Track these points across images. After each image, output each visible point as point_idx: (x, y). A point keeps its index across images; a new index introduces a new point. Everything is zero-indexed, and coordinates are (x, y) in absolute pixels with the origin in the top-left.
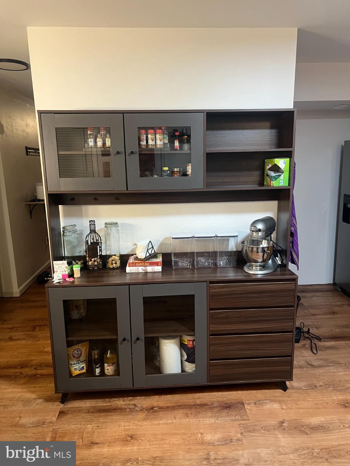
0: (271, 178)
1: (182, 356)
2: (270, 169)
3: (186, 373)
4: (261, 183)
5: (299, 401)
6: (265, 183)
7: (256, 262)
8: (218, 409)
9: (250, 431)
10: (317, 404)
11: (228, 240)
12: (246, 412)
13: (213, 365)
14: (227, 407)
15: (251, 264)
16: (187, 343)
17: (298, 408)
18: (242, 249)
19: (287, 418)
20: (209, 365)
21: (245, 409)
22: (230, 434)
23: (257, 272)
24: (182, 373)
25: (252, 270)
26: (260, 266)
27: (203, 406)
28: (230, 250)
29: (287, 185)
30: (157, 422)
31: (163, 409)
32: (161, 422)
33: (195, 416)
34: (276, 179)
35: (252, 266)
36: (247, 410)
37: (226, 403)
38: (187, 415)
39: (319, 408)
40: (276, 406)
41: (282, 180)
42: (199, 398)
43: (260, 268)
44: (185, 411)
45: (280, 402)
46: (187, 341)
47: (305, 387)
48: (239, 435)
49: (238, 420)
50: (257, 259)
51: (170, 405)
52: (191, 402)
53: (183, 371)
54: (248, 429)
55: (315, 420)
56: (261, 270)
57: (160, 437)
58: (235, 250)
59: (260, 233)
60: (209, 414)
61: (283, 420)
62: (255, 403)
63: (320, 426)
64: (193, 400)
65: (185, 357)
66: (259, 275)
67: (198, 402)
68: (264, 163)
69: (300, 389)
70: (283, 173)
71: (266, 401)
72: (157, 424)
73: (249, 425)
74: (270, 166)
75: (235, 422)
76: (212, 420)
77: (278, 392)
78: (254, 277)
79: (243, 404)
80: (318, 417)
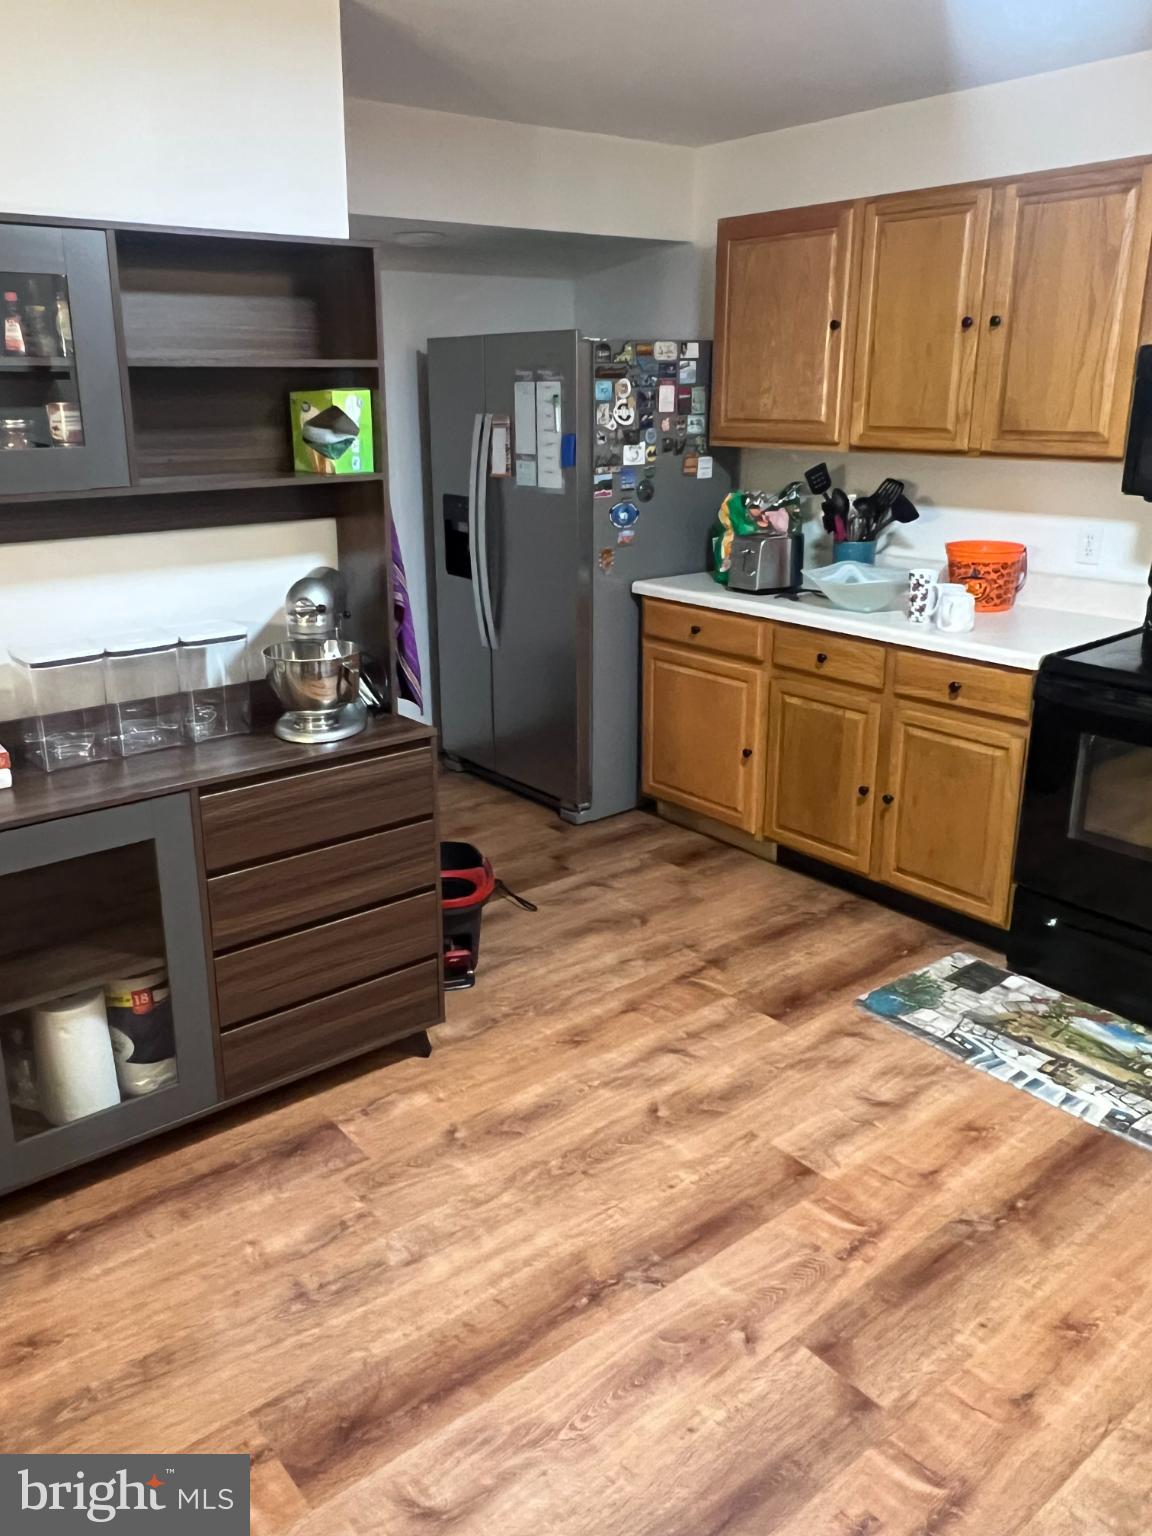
0: (324, 450)
1: (117, 1048)
2: (315, 422)
3: (136, 1100)
4: (287, 466)
5: (468, 1068)
6: (299, 465)
7: (315, 705)
8: (268, 1166)
9: (381, 1185)
10: (514, 1060)
11: (202, 653)
12: (350, 1141)
13: (234, 1043)
14: (295, 1148)
15: (299, 715)
16: (129, 1004)
17: (474, 1086)
18: (270, 675)
19: (457, 1118)
20: (220, 1048)
21: (345, 1137)
22: (332, 1211)
23: (320, 735)
24: (127, 1103)
25: (305, 731)
26: (328, 717)
27: (219, 1172)
28: (211, 684)
29: (370, 468)
30: (96, 1270)
31: (98, 1229)
32: (111, 1264)
33: (208, 1208)
34: (340, 452)
35: (305, 721)
36: (352, 1137)
37: (286, 1142)
38: (184, 1215)
39: (522, 1068)
40: (421, 1099)
41: (357, 455)
42: (201, 1157)
43: (330, 722)
44: (172, 1206)
45: (424, 1087)
46: (130, 997)
47: (472, 1029)
48: (359, 1205)
49: (338, 1170)
50: (318, 698)
51: (114, 1209)
52: (180, 1176)
53: (125, 1095)
54: (374, 1182)
55: (526, 1097)
56: (332, 729)
57: (128, 1304)
58: (226, 682)
59: (320, 618)
60: (252, 1186)
61: (452, 1125)
62: (365, 1113)
63: (540, 1107)
64: (183, 1170)
65: (129, 1047)
66: (330, 746)
67: (202, 1167)
68: (286, 403)
69: (462, 1039)
70: (356, 434)
71: (389, 1098)
72: (98, 1277)
73: (374, 1169)
74: (314, 412)
75: (333, 1179)
76: (268, 1198)
77: (412, 1065)
78: (312, 754)
79: (332, 1126)
80: (530, 1089)
